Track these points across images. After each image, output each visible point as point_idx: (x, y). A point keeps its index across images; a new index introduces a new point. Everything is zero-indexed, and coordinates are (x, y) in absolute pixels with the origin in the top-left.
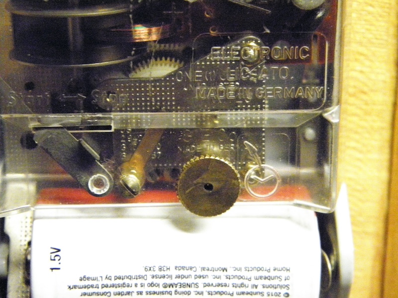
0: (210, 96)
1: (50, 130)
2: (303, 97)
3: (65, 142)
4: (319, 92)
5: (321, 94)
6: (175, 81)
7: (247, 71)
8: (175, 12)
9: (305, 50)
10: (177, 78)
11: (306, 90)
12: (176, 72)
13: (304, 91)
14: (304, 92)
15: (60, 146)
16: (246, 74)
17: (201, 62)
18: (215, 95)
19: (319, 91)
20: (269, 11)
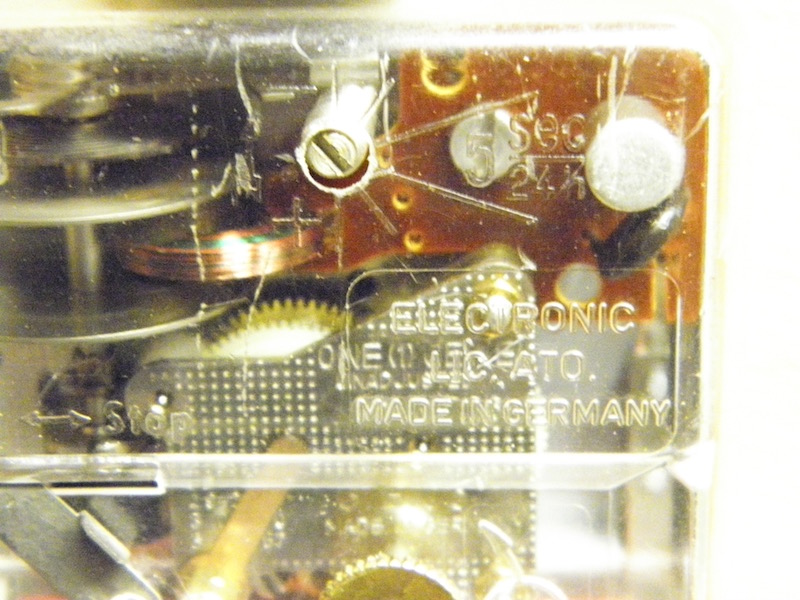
0: (390, 417)
1: (10, 491)
2: (619, 424)
3: (48, 517)
4: (660, 414)
5: (665, 415)
6: (316, 368)
7: (480, 360)
8: (301, 220)
9: (624, 312)
10: (320, 360)
11: (627, 407)
12: (318, 346)
13: (623, 408)
14: (624, 414)
15: (35, 527)
16: (479, 367)
17: (377, 324)
18: (403, 415)
19: (660, 409)
20: (532, 219)
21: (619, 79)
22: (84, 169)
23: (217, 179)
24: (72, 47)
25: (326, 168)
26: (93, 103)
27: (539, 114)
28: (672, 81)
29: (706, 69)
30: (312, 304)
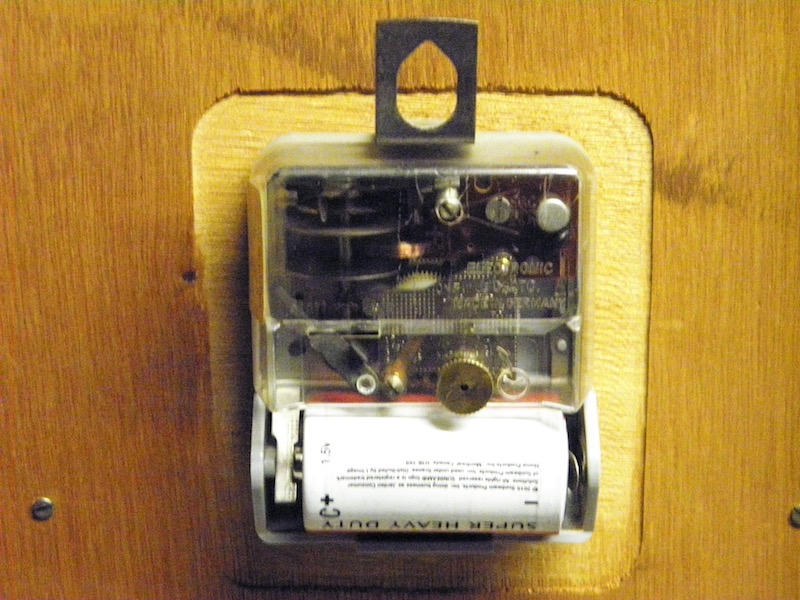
2: (548, 307)
3: (338, 346)
6: (435, 293)
7: (498, 284)
9: (550, 266)
10: (437, 289)
11: (551, 301)
12: (436, 284)
13: (549, 302)
14: (550, 304)
16: (498, 286)
17: (458, 275)
18: (471, 305)
20: (517, 233)
21: (548, 184)
22: (347, 218)
23: (407, 218)
24: (348, 173)
25: (445, 215)
26: (353, 194)
27: (520, 196)
28: (566, 185)
29: (578, 181)
30: (427, 273)
